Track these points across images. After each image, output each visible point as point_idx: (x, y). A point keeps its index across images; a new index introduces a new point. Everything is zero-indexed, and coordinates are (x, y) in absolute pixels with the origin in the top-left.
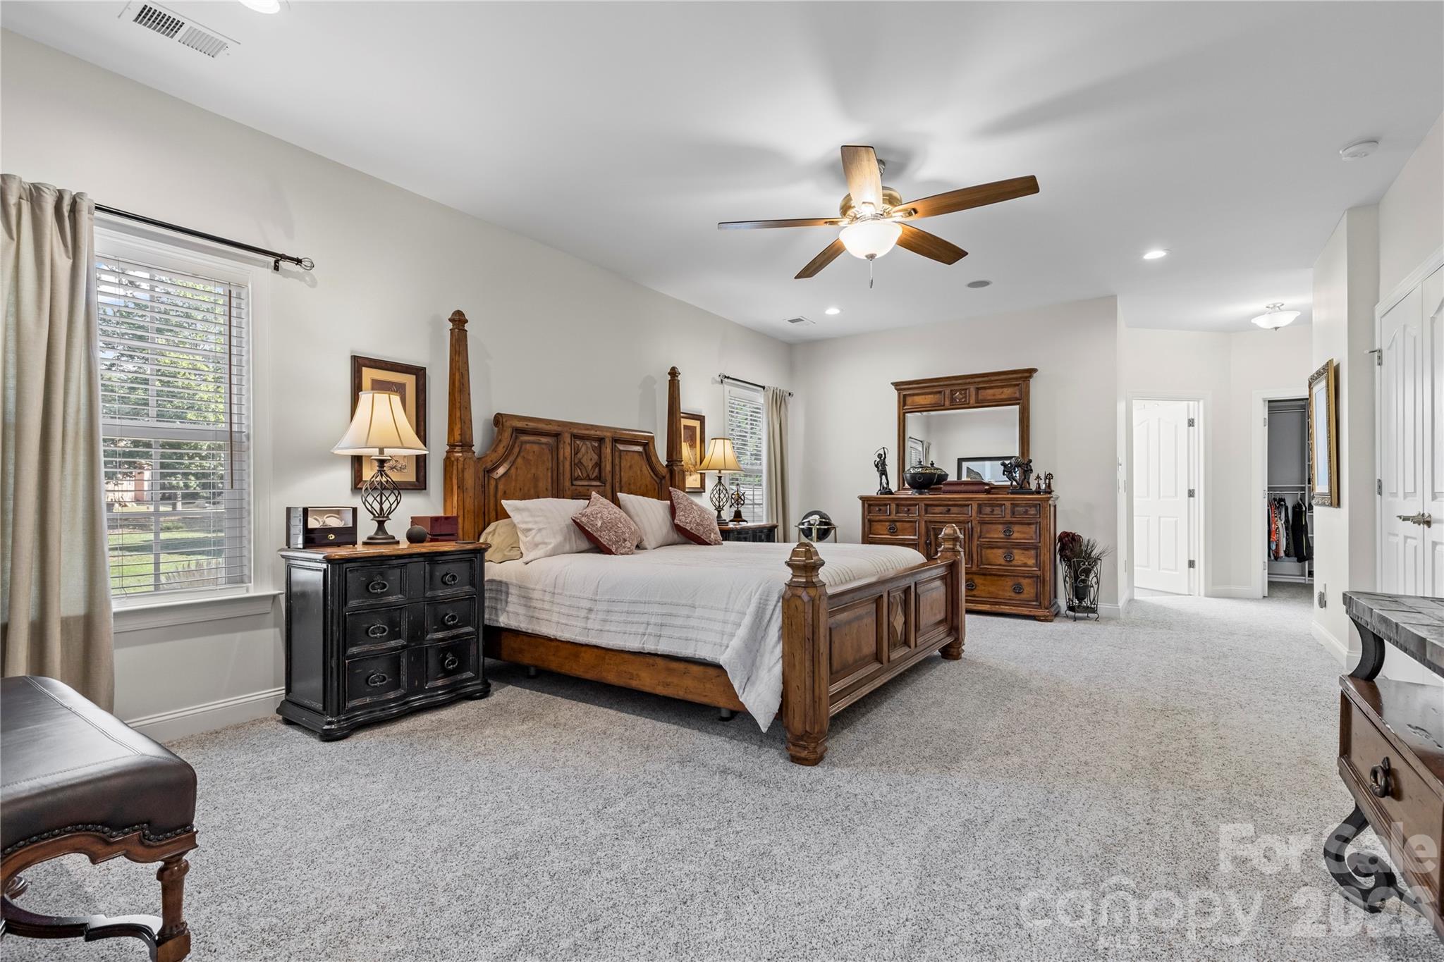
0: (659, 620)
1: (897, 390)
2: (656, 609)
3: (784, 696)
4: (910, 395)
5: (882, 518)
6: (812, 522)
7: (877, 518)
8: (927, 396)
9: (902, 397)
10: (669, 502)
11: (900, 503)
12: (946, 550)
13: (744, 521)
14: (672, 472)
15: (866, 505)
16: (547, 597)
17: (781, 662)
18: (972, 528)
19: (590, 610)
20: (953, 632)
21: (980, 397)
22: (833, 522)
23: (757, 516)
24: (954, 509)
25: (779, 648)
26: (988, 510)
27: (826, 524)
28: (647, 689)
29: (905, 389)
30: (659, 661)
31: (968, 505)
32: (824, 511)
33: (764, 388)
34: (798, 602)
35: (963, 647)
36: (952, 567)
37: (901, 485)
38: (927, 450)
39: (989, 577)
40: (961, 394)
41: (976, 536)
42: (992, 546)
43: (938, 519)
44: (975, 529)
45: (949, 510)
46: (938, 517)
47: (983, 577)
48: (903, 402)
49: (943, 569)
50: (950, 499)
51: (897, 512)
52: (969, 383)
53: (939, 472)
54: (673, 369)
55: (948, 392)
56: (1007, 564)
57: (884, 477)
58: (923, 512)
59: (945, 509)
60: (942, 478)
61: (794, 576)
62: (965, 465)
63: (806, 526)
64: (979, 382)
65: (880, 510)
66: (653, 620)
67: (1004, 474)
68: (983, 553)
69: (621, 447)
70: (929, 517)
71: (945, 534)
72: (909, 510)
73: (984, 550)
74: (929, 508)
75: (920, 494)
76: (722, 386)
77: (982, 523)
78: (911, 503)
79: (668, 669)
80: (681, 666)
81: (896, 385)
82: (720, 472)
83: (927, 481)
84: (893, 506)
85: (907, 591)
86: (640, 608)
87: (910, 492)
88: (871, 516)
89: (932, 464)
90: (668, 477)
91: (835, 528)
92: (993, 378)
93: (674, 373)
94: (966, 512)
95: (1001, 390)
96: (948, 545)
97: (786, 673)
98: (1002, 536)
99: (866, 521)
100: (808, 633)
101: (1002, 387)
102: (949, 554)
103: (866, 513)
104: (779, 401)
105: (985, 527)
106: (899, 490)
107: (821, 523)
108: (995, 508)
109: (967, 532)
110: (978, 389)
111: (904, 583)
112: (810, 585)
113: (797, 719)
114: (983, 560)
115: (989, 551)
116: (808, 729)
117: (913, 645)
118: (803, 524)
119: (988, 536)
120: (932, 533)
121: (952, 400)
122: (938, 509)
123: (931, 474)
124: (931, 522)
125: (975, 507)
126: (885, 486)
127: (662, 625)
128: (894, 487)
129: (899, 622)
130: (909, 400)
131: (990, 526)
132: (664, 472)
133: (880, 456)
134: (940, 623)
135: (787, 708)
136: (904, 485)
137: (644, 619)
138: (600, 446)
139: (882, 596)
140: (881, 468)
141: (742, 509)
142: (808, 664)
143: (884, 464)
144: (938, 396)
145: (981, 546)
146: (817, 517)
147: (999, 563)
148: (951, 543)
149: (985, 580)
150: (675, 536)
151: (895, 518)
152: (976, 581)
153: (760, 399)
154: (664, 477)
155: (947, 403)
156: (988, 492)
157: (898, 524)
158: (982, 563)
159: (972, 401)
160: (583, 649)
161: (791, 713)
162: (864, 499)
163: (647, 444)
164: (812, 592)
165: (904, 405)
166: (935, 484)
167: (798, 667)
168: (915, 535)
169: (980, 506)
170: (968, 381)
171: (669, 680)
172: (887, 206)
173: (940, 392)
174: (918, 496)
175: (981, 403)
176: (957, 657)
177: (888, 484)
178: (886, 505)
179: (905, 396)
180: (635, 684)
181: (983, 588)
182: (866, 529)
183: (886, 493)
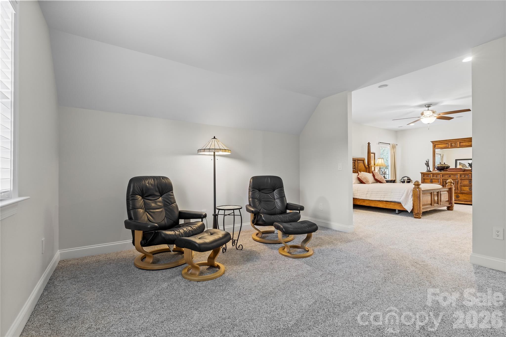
0: (384, 195)
1: (433, 143)
2: (383, 193)
3: (413, 206)
4: (437, 144)
5: (428, 178)
6: (405, 179)
7: (426, 178)
8: (443, 145)
9: (434, 145)
10: (372, 174)
11: (433, 174)
12: (449, 185)
13: (386, 178)
14: (369, 167)
15: (423, 175)
16: (356, 191)
17: (412, 201)
18: (458, 181)
19: (367, 193)
20: (451, 204)
21: (461, 145)
22: (411, 179)
23: (389, 178)
24: (452, 176)
25: (412, 199)
26: (463, 176)
27: (409, 180)
28: (381, 207)
29: (434, 143)
30: (384, 202)
31: (457, 175)
32: (408, 176)
33: (390, 144)
34: (416, 191)
35: (454, 208)
36: (450, 189)
37: (434, 169)
38: (442, 157)
39: (463, 194)
40: (454, 144)
41: (459, 183)
42: (465, 186)
43: (446, 179)
44: (459, 181)
45: (450, 176)
46: (446, 178)
47: (461, 194)
48: (434, 147)
49: (448, 189)
50: (450, 173)
51: (433, 177)
52: (457, 141)
53: (446, 166)
54: (369, 143)
55: (450, 143)
56: (470, 191)
57: (428, 167)
58: (441, 177)
59: (449, 176)
60: (448, 167)
61: (415, 186)
62: (458, 162)
63: (403, 180)
64: (461, 141)
65: (427, 176)
66: (383, 195)
67: (469, 166)
68: (462, 188)
69: (359, 162)
70: (444, 178)
71: (448, 181)
72: (437, 176)
73: (462, 187)
74: (443, 176)
75: (440, 172)
76: (379, 145)
77: (461, 180)
78: (437, 174)
79: (386, 203)
80: (389, 203)
81: (432, 142)
82: (380, 166)
83: (443, 168)
84: (432, 175)
85: (438, 192)
86: (379, 193)
87: (437, 171)
88: (424, 178)
89: (444, 163)
90: (368, 168)
91: (412, 181)
92: (465, 140)
93: (369, 144)
94: (456, 177)
95: (468, 143)
96: (449, 184)
97: (414, 203)
98: (468, 183)
99: (423, 179)
100: (418, 196)
101: (469, 142)
102: (449, 186)
103: (423, 177)
104: (394, 147)
105: (462, 181)
106: (433, 170)
107: (408, 180)
108: (466, 176)
109: (456, 182)
110: (460, 143)
111: (438, 191)
112: (418, 188)
113: (416, 211)
114: (462, 190)
115: (464, 187)
116: (418, 212)
117: (439, 204)
118: (402, 180)
119: (463, 183)
120: (444, 182)
121: (451, 146)
122: (446, 176)
123: (444, 166)
124: (444, 179)
125: (459, 175)
126: (429, 170)
127: (385, 196)
128: (431, 170)
129: (436, 198)
130: (436, 146)
131: (464, 180)
132: (367, 166)
133: (427, 161)
134: (447, 201)
135: (414, 209)
136: (435, 169)
137: (381, 194)
138: (355, 162)
139: (432, 192)
140: (427, 164)
141: (385, 176)
142: (418, 201)
143: (428, 164)
144: (446, 145)
145: (461, 186)
146: (406, 178)
147: (467, 190)
148: (450, 183)
149: (462, 195)
150: (374, 181)
151: (432, 178)
152: (459, 195)
153: (388, 147)
154: (367, 168)
155: (450, 147)
156: (464, 171)
157: (433, 180)
158: (461, 190)
159: (458, 146)
160: (366, 200)
161: (415, 210)
162: (422, 173)
163: (363, 161)
164: (419, 189)
165: (435, 147)
166: (446, 169)
167: (416, 202)
168: (439, 183)
169: (460, 175)
170: (457, 140)
171: (386, 205)
172: (433, 114)
173: (447, 144)
174: (439, 172)
175: (461, 147)
176: (452, 210)
177: (429, 169)
178: (429, 175)
179: (435, 145)
180: (378, 206)
181: (462, 197)
182: (423, 181)
183: (429, 172)
